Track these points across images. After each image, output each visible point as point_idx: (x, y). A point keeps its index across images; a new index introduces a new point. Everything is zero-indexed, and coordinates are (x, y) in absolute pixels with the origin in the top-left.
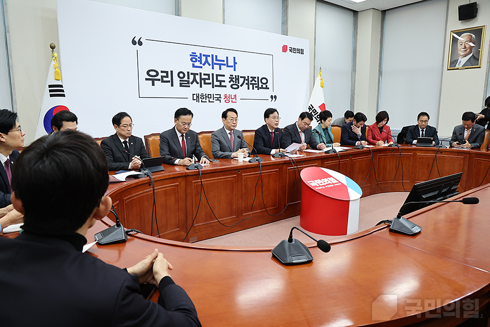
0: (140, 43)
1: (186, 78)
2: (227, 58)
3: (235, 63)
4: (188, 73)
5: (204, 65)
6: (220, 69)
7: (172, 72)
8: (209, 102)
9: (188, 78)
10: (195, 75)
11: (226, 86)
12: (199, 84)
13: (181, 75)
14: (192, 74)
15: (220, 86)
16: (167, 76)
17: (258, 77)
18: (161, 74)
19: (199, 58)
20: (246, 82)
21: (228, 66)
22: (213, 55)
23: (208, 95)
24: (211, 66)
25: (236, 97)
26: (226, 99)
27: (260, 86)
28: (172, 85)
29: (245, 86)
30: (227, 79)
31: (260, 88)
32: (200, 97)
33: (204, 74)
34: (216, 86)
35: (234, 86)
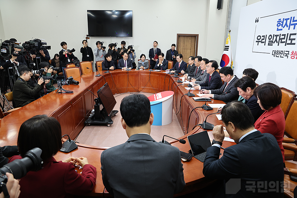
5: (284, 27)
6: (294, 28)
7: (266, 35)
8: (281, 57)
9: (273, 39)
11: (295, 44)
12: (278, 43)
13: (270, 37)
14: (275, 36)
15: (291, 44)
18: (262, 38)
19: (282, 22)
22: (291, 18)
24: (288, 27)
28: (265, 45)
32: (276, 52)
33: (282, 35)
34: (288, 44)
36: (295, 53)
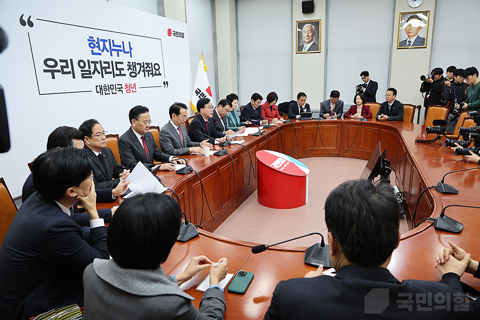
0: (31, 24)
1: (87, 68)
2: (123, 42)
3: (131, 49)
4: (88, 61)
8: (113, 93)
10: (95, 63)
11: (125, 75)
12: (101, 74)
13: (82, 64)
14: (92, 62)
15: (121, 75)
16: (67, 67)
17: (152, 63)
20: (142, 69)
21: (125, 52)
22: (109, 40)
23: (111, 85)
25: (135, 86)
26: (127, 89)
27: (154, 73)
28: (74, 77)
29: (142, 73)
30: (125, 66)
31: (155, 75)
32: (103, 88)
33: (105, 63)
34: (117, 75)
35: (132, 74)
36: (129, 86)
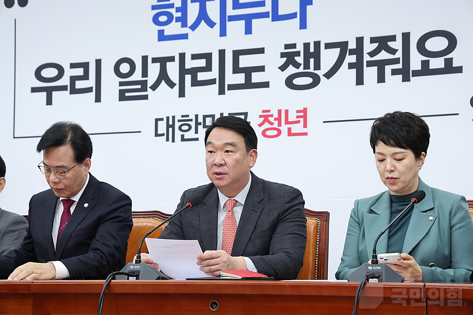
1: (137, 76)
3: (306, 3)
4: (145, 59)
5: (194, 27)
6: (248, 30)
7: (98, 63)
9: (145, 73)
10: (163, 61)
11: (266, 85)
12: (177, 88)
14: (155, 60)
15: (249, 84)
16: (85, 77)
17: (406, 37)
18: (69, 72)
19: (178, 10)
20: (351, 59)
21: (276, 17)
23: (205, 117)
24: (217, 28)
25: (305, 117)
26: (267, 125)
27: (415, 66)
28: (98, 99)
29: (346, 74)
30: (272, 60)
31: (416, 73)
32: (177, 125)
33: (195, 57)
34: (232, 87)
35: (297, 81)
36: (276, 116)
